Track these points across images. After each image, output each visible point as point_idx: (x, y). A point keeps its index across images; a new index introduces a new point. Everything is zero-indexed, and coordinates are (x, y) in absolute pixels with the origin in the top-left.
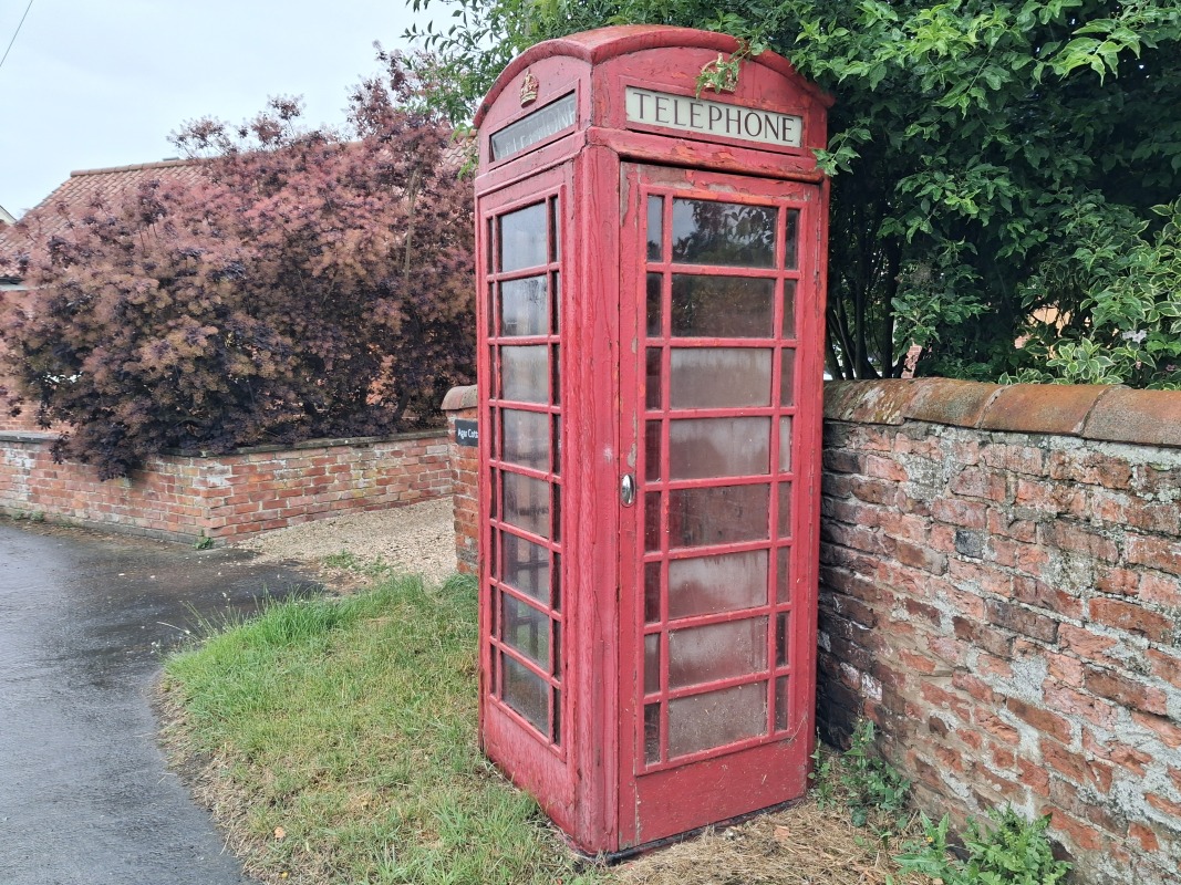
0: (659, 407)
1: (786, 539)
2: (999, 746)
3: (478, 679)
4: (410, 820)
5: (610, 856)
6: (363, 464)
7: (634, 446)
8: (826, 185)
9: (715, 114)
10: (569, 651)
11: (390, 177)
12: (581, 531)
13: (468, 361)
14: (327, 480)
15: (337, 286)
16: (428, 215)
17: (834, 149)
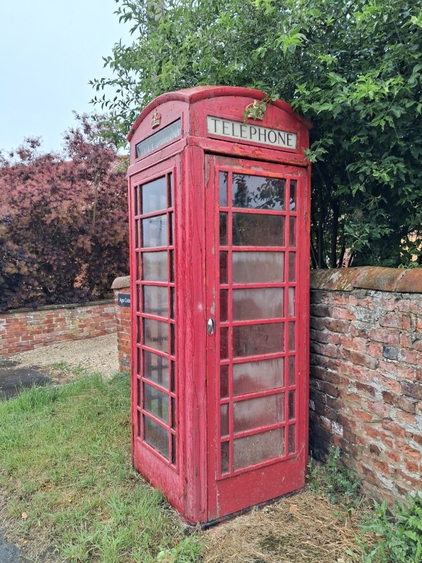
0: (226, 282)
1: (293, 351)
2: (409, 460)
3: (131, 428)
4: (95, 507)
5: (203, 525)
6: (72, 317)
7: (214, 303)
8: (309, 168)
9: (253, 131)
10: (180, 414)
11: (85, 176)
12: (186, 349)
13: (124, 265)
14: (54, 326)
15: (59, 229)
16: (104, 194)
17: (314, 149)
